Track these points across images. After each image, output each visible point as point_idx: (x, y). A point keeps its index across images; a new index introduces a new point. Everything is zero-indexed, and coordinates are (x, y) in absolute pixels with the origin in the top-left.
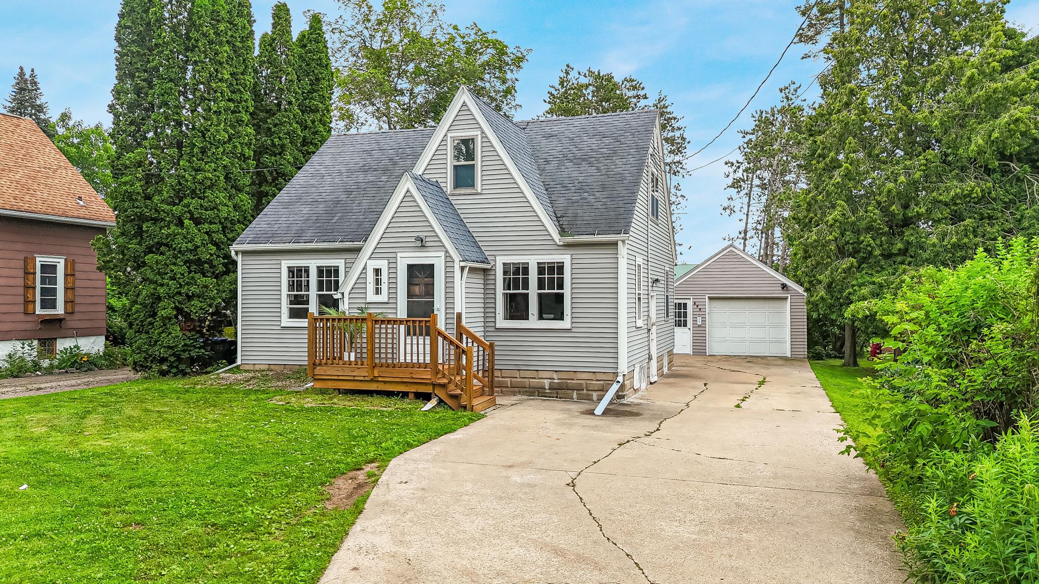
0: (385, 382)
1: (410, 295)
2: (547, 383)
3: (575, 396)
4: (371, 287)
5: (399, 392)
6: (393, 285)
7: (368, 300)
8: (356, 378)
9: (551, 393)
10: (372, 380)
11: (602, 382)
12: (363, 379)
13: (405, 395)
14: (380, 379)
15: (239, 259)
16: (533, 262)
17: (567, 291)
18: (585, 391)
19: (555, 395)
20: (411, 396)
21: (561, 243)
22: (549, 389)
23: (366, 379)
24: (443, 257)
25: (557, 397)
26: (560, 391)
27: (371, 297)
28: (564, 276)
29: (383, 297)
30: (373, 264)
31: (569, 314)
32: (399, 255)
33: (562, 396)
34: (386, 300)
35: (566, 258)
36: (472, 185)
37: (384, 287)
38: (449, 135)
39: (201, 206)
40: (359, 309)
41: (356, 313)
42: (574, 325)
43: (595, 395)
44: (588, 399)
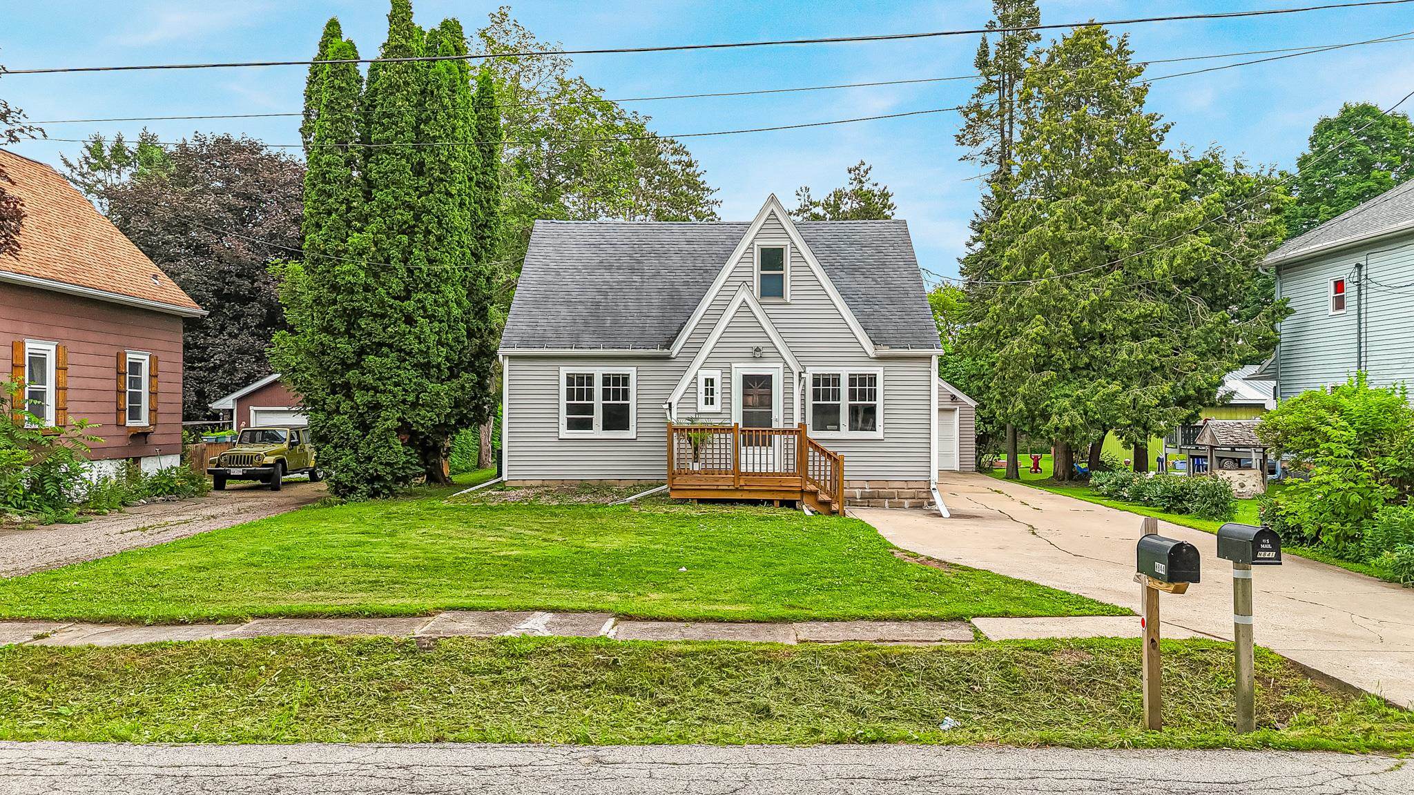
0: (750, 491)
1: (745, 406)
2: (858, 493)
3: (887, 504)
4: (702, 397)
5: (764, 500)
6: (727, 394)
7: (700, 410)
8: (718, 488)
9: (862, 502)
10: (737, 489)
11: (913, 491)
12: (725, 488)
13: (771, 502)
14: (744, 488)
16: (845, 373)
17: (879, 403)
18: (897, 500)
19: (866, 504)
20: (777, 504)
21: (874, 356)
22: (861, 498)
23: (730, 488)
24: (781, 369)
25: (868, 506)
26: (871, 501)
27: (702, 407)
28: (877, 388)
29: (716, 407)
30: (704, 375)
31: (882, 424)
32: (734, 365)
33: (873, 504)
34: (719, 410)
35: (879, 371)
36: (780, 294)
37: (717, 397)
38: (756, 243)
40: (688, 419)
41: (686, 424)
42: (887, 435)
43: (907, 503)
44: (900, 507)
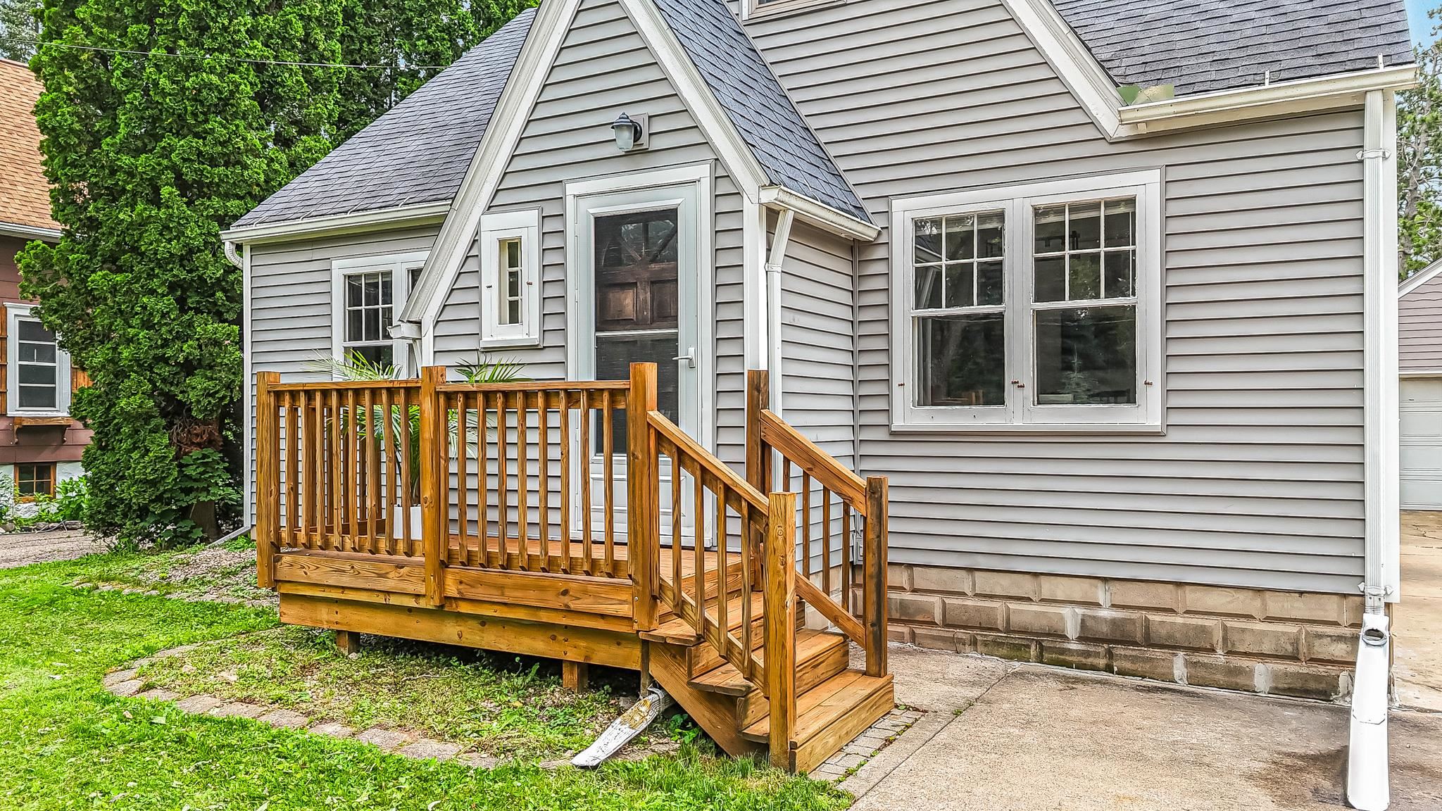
0: (484, 621)
1: (604, 318)
2: (1070, 620)
3: (1178, 672)
4: (492, 301)
5: (528, 661)
6: (553, 286)
7: (487, 340)
8: (394, 600)
9: (1087, 654)
11: (1292, 629)
12: (411, 603)
13: (550, 668)
14: (465, 608)
15: (245, 263)
16: (1018, 207)
17: (1146, 300)
18: (1220, 658)
19: (1102, 662)
20: (570, 677)
21: (1124, 132)
22: (1081, 639)
23: (423, 604)
24: (705, 185)
25: (1109, 669)
26: (1120, 650)
27: (495, 331)
28: (1138, 248)
29: (527, 331)
30: (499, 229)
31: (1156, 376)
32: (572, 189)
33: (1127, 665)
34: (535, 337)
35: (1142, 183)
37: (530, 299)
39: (200, 154)
40: (460, 366)
42: (1175, 418)
43: (1262, 675)
44: (1236, 682)
